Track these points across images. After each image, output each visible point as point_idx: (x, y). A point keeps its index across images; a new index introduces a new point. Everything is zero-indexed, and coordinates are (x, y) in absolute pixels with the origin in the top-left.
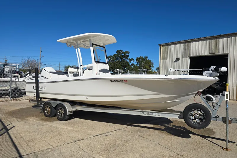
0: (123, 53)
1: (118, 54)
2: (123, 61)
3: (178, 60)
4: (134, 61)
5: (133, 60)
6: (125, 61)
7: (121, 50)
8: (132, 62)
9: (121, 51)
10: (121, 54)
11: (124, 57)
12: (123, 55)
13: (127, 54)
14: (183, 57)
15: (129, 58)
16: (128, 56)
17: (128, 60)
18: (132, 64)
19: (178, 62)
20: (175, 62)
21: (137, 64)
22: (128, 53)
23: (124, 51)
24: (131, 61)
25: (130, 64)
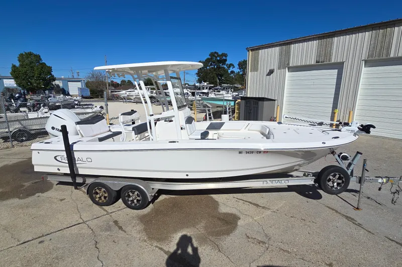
0: (219, 56)
1: (211, 58)
2: (219, 68)
3: (271, 72)
4: (234, 67)
5: (233, 65)
6: (222, 67)
7: (215, 53)
8: (231, 69)
9: (217, 53)
10: (216, 57)
11: (220, 62)
12: (218, 58)
13: (224, 58)
14: (279, 68)
15: (227, 63)
16: (226, 60)
17: (225, 66)
18: (232, 72)
19: (272, 75)
20: (267, 75)
21: (239, 71)
22: (226, 55)
23: (220, 53)
24: (230, 67)
25: (229, 71)
